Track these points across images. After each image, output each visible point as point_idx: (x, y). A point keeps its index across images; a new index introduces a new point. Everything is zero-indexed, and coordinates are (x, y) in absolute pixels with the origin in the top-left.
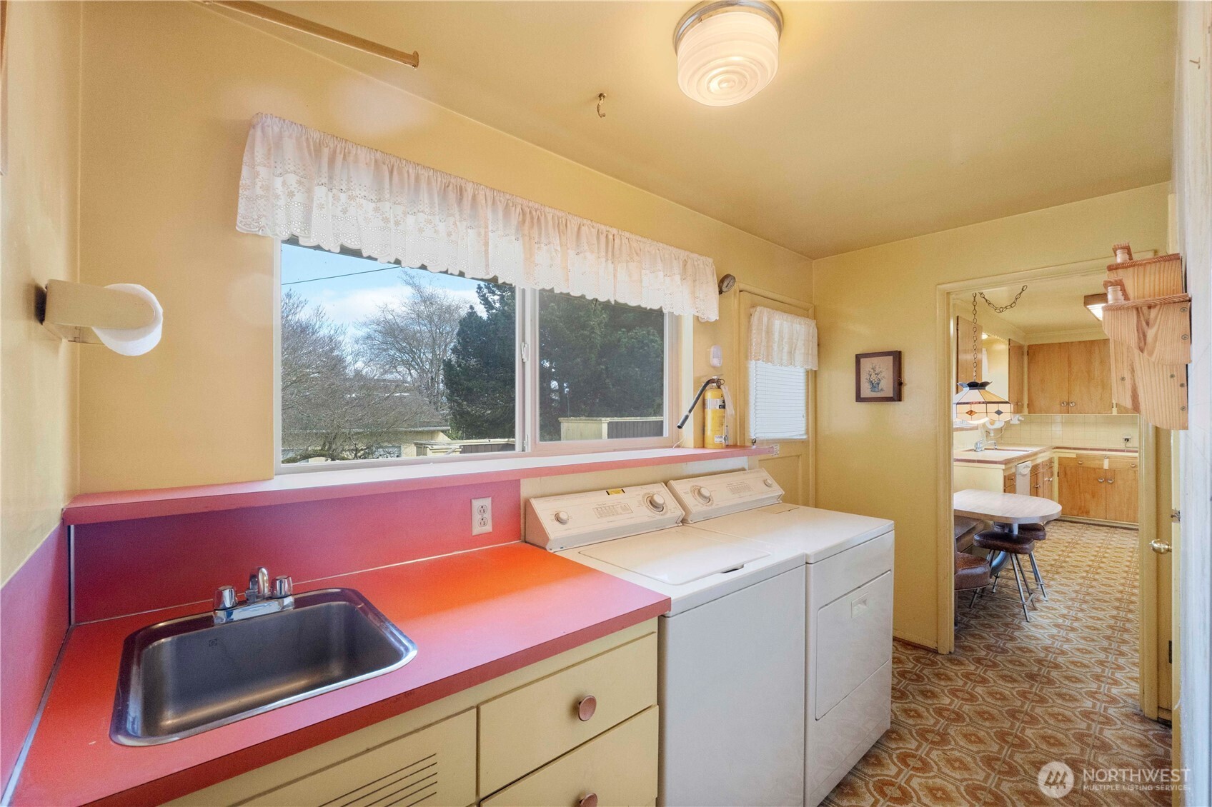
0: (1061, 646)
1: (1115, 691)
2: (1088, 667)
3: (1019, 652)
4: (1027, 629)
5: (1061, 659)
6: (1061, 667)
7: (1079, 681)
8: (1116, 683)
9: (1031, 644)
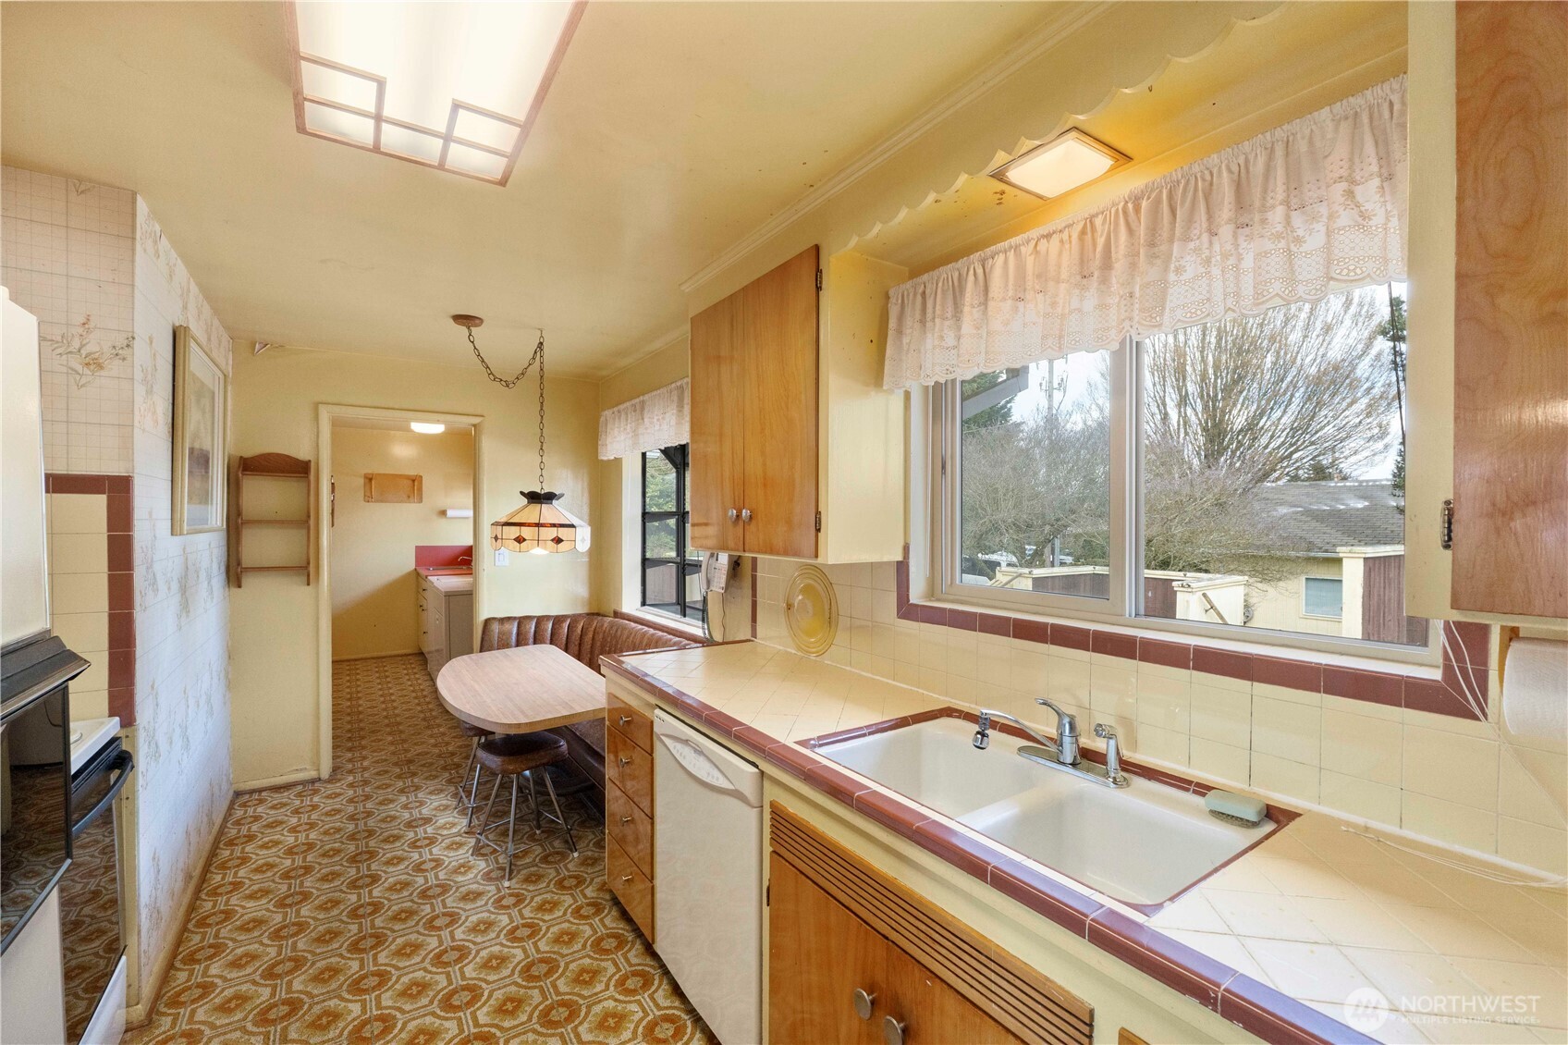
0: (408, 797)
1: (350, 778)
2: (376, 788)
3: (434, 773)
4: (449, 797)
5: (400, 784)
6: (395, 777)
7: (378, 774)
8: (351, 785)
9: (432, 785)
